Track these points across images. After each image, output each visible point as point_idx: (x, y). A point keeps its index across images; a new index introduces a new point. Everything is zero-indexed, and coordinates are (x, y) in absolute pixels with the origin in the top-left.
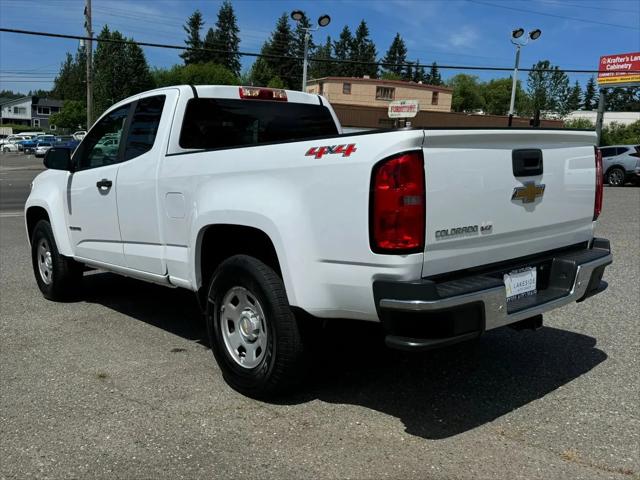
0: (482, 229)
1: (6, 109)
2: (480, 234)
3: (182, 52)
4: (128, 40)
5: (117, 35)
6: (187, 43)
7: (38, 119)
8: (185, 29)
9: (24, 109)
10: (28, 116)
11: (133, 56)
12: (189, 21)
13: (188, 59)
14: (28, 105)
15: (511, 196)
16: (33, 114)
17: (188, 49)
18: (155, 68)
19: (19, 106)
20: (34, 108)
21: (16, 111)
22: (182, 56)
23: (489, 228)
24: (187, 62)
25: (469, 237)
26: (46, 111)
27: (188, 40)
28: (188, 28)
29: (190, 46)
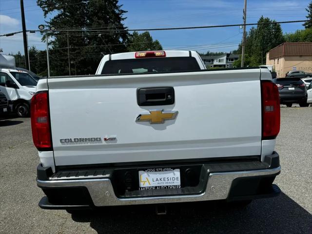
0: (105, 139)
1: (215, 61)
2: (104, 143)
3: (304, 23)
4: (272, 22)
5: (267, 20)
6: (307, 17)
7: (229, 64)
8: (307, 10)
9: (223, 60)
10: (224, 63)
11: (275, 29)
12: (309, 5)
13: (307, 26)
14: (225, 58)
15: (135, 119)
16: (227, 62)
17: (308, 21)
18: (286, 33)
19: (221, 59)
20: (227, 59)
21: (220, 61)
22: (304, 25)
23: (113, 139)
24: (306, 27)
25: (92, 144)
26: (232, 60)
27: (308, 16)
28: (308, 9)
29: (309, 19)
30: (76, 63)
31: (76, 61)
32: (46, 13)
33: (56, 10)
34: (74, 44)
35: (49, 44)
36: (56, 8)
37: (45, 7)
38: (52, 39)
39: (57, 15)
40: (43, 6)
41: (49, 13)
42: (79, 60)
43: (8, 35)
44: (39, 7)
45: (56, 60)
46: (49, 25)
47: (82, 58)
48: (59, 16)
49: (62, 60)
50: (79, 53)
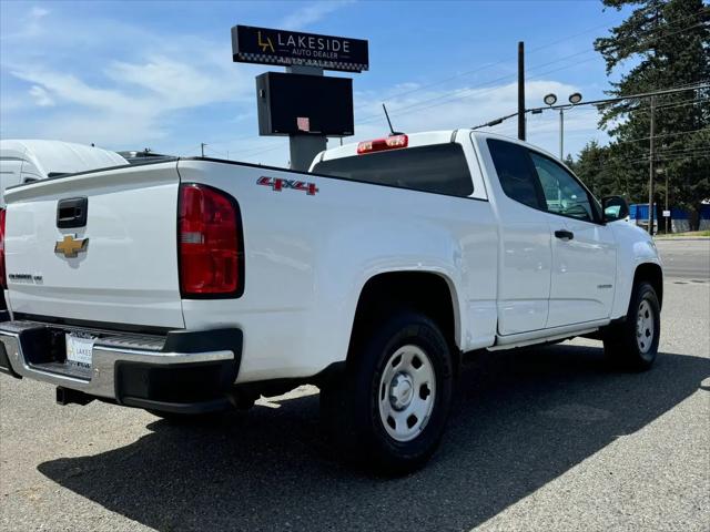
0: (35, 278)
2: (35, 283)
23: (40, 278)
30: (670, 172)
31: (672, 166)
32: (611, 63)
33: (635, 54)
34: (671, 128)
35: (611, 133)
36: (636, 49)
37: (612, 51)
38: (622, 120)
39: (639, 64)
40: (608, 49)
41: (618, 63)
42: (680, 164)
43: (491, 124)
44: (599, 52)
45: (624, 168)
46: (619, 89)
47: (687, 159)
48: (644, 66)
49: (637, 167)
50: (681, 147)
